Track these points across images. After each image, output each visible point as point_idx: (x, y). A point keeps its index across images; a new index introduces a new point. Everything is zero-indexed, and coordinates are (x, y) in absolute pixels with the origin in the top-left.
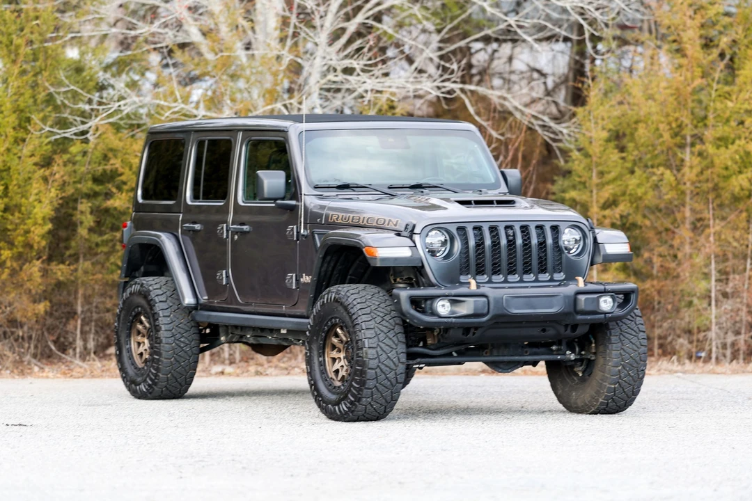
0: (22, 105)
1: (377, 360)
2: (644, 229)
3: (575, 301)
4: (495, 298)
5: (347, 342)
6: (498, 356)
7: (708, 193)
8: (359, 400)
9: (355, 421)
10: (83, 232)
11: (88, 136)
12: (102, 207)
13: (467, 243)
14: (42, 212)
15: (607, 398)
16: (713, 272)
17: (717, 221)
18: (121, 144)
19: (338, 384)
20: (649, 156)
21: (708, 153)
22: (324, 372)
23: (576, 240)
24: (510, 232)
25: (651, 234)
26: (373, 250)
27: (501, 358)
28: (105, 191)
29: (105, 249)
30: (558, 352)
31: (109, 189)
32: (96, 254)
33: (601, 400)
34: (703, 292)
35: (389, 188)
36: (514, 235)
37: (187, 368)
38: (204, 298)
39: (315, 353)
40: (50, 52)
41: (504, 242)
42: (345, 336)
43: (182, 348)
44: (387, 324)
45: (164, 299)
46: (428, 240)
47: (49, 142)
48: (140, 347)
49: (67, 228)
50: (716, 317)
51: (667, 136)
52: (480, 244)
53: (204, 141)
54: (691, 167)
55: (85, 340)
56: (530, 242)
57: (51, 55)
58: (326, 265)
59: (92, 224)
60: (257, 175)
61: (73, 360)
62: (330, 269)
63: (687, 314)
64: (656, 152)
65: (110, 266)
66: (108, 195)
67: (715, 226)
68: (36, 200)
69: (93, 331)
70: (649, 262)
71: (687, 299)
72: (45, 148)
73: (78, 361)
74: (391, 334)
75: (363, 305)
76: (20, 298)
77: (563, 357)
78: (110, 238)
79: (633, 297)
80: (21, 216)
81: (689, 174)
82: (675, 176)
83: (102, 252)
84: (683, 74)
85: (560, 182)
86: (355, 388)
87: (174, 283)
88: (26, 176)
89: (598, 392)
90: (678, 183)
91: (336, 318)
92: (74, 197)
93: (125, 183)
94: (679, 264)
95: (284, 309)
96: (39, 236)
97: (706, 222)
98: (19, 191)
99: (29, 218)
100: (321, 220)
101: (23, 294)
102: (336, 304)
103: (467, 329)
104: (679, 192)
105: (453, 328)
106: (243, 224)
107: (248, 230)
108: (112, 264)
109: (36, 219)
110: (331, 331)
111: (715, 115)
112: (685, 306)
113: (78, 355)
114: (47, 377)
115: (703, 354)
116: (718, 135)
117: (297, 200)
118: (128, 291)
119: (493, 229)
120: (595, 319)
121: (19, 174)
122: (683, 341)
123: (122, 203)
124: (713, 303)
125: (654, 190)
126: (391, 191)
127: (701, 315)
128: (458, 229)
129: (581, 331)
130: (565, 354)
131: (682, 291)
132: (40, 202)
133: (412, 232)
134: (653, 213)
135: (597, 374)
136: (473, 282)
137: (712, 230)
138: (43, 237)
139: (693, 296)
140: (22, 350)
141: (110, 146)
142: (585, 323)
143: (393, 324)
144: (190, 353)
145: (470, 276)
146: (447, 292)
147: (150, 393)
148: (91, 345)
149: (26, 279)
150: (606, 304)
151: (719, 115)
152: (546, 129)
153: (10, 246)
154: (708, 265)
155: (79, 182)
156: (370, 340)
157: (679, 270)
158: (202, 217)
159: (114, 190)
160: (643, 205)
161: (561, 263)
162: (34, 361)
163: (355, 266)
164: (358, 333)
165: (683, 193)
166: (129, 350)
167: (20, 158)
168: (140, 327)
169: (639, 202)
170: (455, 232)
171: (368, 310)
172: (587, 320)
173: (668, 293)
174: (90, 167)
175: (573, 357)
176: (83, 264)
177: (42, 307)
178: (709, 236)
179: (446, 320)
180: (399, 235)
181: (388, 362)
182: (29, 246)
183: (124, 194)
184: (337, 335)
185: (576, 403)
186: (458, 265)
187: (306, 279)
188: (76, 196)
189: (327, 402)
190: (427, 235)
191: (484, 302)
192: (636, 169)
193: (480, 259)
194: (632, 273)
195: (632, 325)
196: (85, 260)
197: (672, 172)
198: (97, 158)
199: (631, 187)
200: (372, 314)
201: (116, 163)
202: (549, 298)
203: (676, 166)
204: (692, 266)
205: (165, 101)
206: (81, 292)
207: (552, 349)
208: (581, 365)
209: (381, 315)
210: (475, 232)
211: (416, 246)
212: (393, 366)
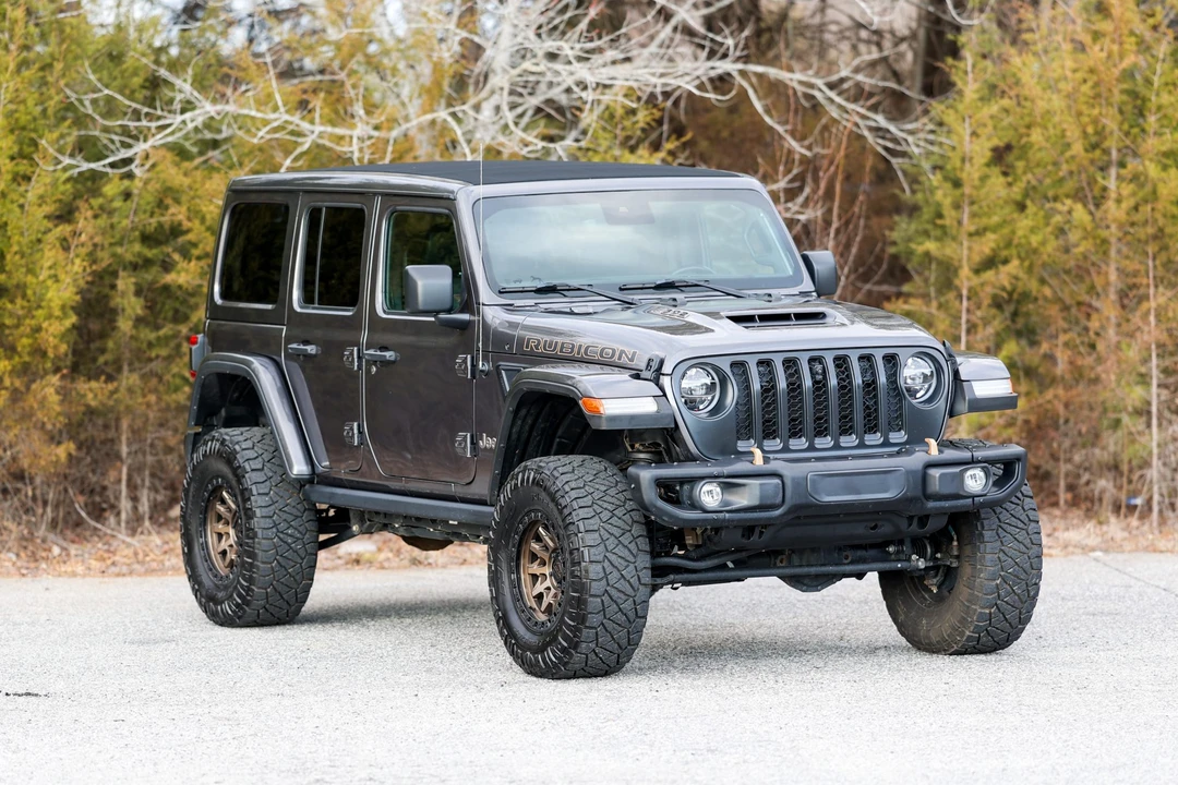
0: (24, 119)
1: (604, 582)
2: (1041, 302)
3: (924, 478)
4: (793, 479)
5: (554, 550)
6: (801, 566)
7: (1146, 242)
8: (576, 646)
9: (569, 678)
10: (125, 325)
11: (133, 166)
12: (158, 285)
13: (748, 387)
14: (60, 298)
15: (977, 629)
16: (1155, 372)
17: (1161, 289)
18: (187, 181)
19: (542, 617)
20: (1048, 181)
21: (1146, 177)
22: (518, 597)
23: (925, 376)
24: (818, 368)
25: (1054, 311)
26: (595, 402)
27: (805, 570)
28: (161, 257)
29: (164, 352)
30: (898, 557)
31: (168, 255)
32: (150, 360)
33: (968, 633)
34: (1138, 404)
35: (621, 289)
36: (824, 373)
37: (297, 578)
38: (324, 464)
39: (504, 566)
40: (68, 30)
41: (808, 382)
42: (552, 539)
43: (289, 545)
44: (620, 523)
45: (260, 466)
46: (686, 384)
47: (68, 180)
48: (221, 540)
49: (101, 316)
50: (1159, 445)
51: (1078, 148)
52: (769, 389)
53: (319, 210)
54: (1119, 201)
55: (135, 499)
56: (850, 383)
57: (69, 36)
58: (519, 422)
59: (139, 312)
60: (407, 272)
61: (115, 533)
62: (527, 428)
63: (1112, 441)
64: (1061, 174)
65: (171, 380)
66: (167, 266)
67: (1158, 298)
68: (50, 277)
69: (147, 483)
70: (1050, 358)
71: (1113, 416)
72: (62, 188)
73: (123, 536)
74: (626, 539)
75: (582, 492)
76: (28, 435)
77: (905, 564)
78: (170, 333)
79: (1018, 468)
80: (25, 304)
81: (1114, 211)
82: (1091, 213)
83: (157, 357)
84: (1106, 48)
85: (904, 226)
86: (568, 626)
87: (274, 438)
88: (34, 238)
89: (963, 621)
90: (1097, 227)
91: (539, 511)
92: (111, 269)
93: (195, 245)
94: (1100, 360)
95: (453, 489)
96: (55, 337)
97: (1142, 291)
98: (23, 262)
99: (39, 307)
100: (511, 348)
101: (32, 430)
102: (536, 488)
103: (749, 529)
104: (1098, 241)
105: (727, 527)
106: (384, 348)
107: (393, 358)
108: (174, 376)
109: (50, 308)
110: (529, 532)
111: (1159, 116)
112: (1109, 427)
113: (123, 524)
114: (74, 574)
115: (1138, 501)
116: (1164, 148)
117: (472, 313)
118: (201, 450)
119: (790, 364)
120: (957, 507)
121: (22, 234)
122: (1104, 484)
123: (189, 278)
124: (1154, 422)
125: (1057, 237)
126: (625, 296)
127: (1133, 441)
128: (733, 365)
129: (933, 525)
130: (909, 560)
131: (1103, 403)
132: (57, 281)
133: (659, 371)
134: (1056, 275)
135: (962, 591)
136: (758, 453)
137: (1153, 304)
138: (63, 337)
139: (1120, 411)
140: (33, 519)
141: (169, 184)
142: (940, 513)
143: (630, 522)
144: (302, 553)
145: (752, 441)
146: (715, 470)
147: (239, 618)
148: (144, 507)
149: (36, 406)
150: (975, 481)
151: (1165, 116)
152: (881, 134)
153: (9, 353)
154: (1146, 361)
155: (120, 243)
156: (592, 550)
157: (1099, 369)
158: (319, 333)
159: (176, 257)
160: (1040, 262)
161: (901, 415)
162: (51, 536)
163: (566, 423)
164: (573, 538)
165: (1105, 241)
166: (205, 546)
167: (22, 206)
168: (221, 508)
169: (1034, 257)
170: (728, 370)
171: (587, 501)
172: (943, 508)
173: (1081, 408)
174: (136, 220)
175: (922, 564)
176: (128, 378)
177: (62, 452)
178: (1148, 313)
179: (714, 516)
180: (637, 377)
181: (623, 585)
182: (39, 352)
183: (193, 263)
184: (539, 539)
185: (929, 638)
186: (734, 424)
187: (488, 442)
188: (115, 267)
189: (525, 647)
190: (683, 376)
191: (776, 485)
192: (1029, 203)
193: (769, 413)
194: (1021, 374)
195: (1018, 511)
196: (131, 371)
197: (1085, 205)
198: (148, 203)
199: (1020, 233)
200: (595, 507)
201: (177, 213)
202: (882, 476)
203: (1094, 198)
204: (1119, 362)
205: (258, 110)
206: (125, 424)
207: (888, 552)
208: (936, 576)
209: (610, 507)
210: (761, 369)
211: (665, 395)
212: (630, 591)
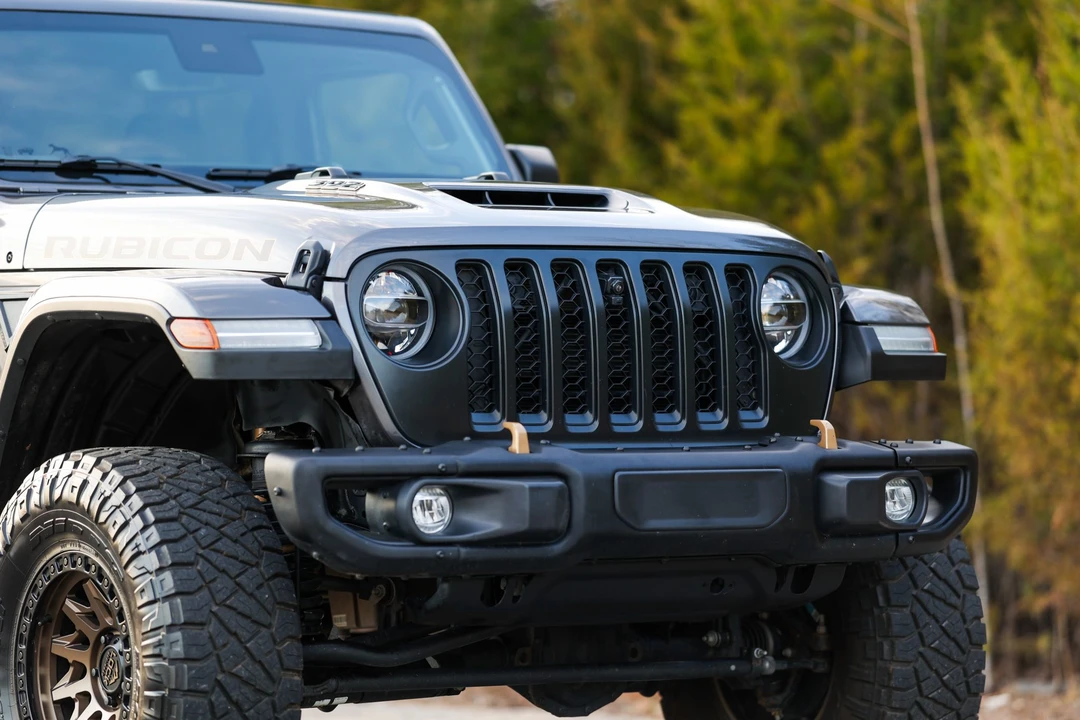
3: (817, 490)
4: (591, 483)
13: (489, 311)
23: (791, 312)
24: (615, 282)
36: (626, 292)
41: (596, 307)
52: (527, 314)
56: (670, 313)
58: (34, 389)
100: (15, 260)
103: (495, 581)
119: (563, 271)
120: (864, 553)
128: (461, 266)
129: (822, 585)
130: (749, 657)
133: (320, 275)
136: (517, 432)
142: (835, 562)
145: (497, 415)
146: (439, 461)
150: (899, 503)
161: (758, 379)
170: (452, 276)
172: (843, 554)
175: (770, 665)
179: (439, 551)
180: (276, 284)
186: (464, 380)
190: (366, 286)
193: (526, 362)
207: (706, 646)
208: (780, 691)
209: (217, 521)
210: (512, 279)
211: (334, 317)
212: (262, 681)
